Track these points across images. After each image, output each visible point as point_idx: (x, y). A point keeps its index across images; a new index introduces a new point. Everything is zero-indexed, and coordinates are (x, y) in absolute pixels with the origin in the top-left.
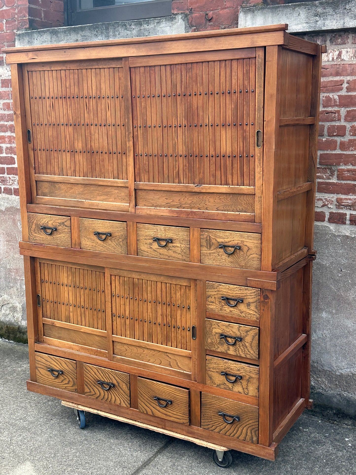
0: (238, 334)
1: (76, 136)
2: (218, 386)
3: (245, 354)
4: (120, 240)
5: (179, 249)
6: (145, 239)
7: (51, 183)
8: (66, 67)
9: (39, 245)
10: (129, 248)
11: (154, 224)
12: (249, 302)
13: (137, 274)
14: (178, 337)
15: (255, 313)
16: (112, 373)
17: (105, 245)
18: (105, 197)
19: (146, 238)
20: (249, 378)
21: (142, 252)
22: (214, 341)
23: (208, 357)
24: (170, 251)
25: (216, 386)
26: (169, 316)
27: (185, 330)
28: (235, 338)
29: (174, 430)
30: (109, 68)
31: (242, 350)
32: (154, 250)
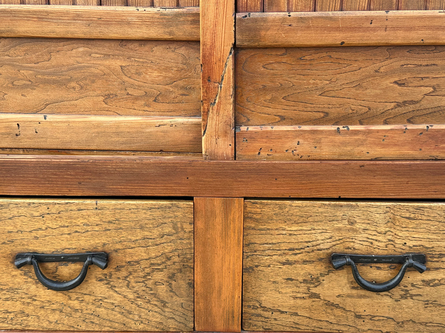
4: (159, 276)
6: (288, 263)
10: (200, 306)
11: (340, 199)
17: (75, 304)
18: (53, 94)
19: (291, 258)
21: (266, 314)
24: (410, 302)
32: (330, 305)
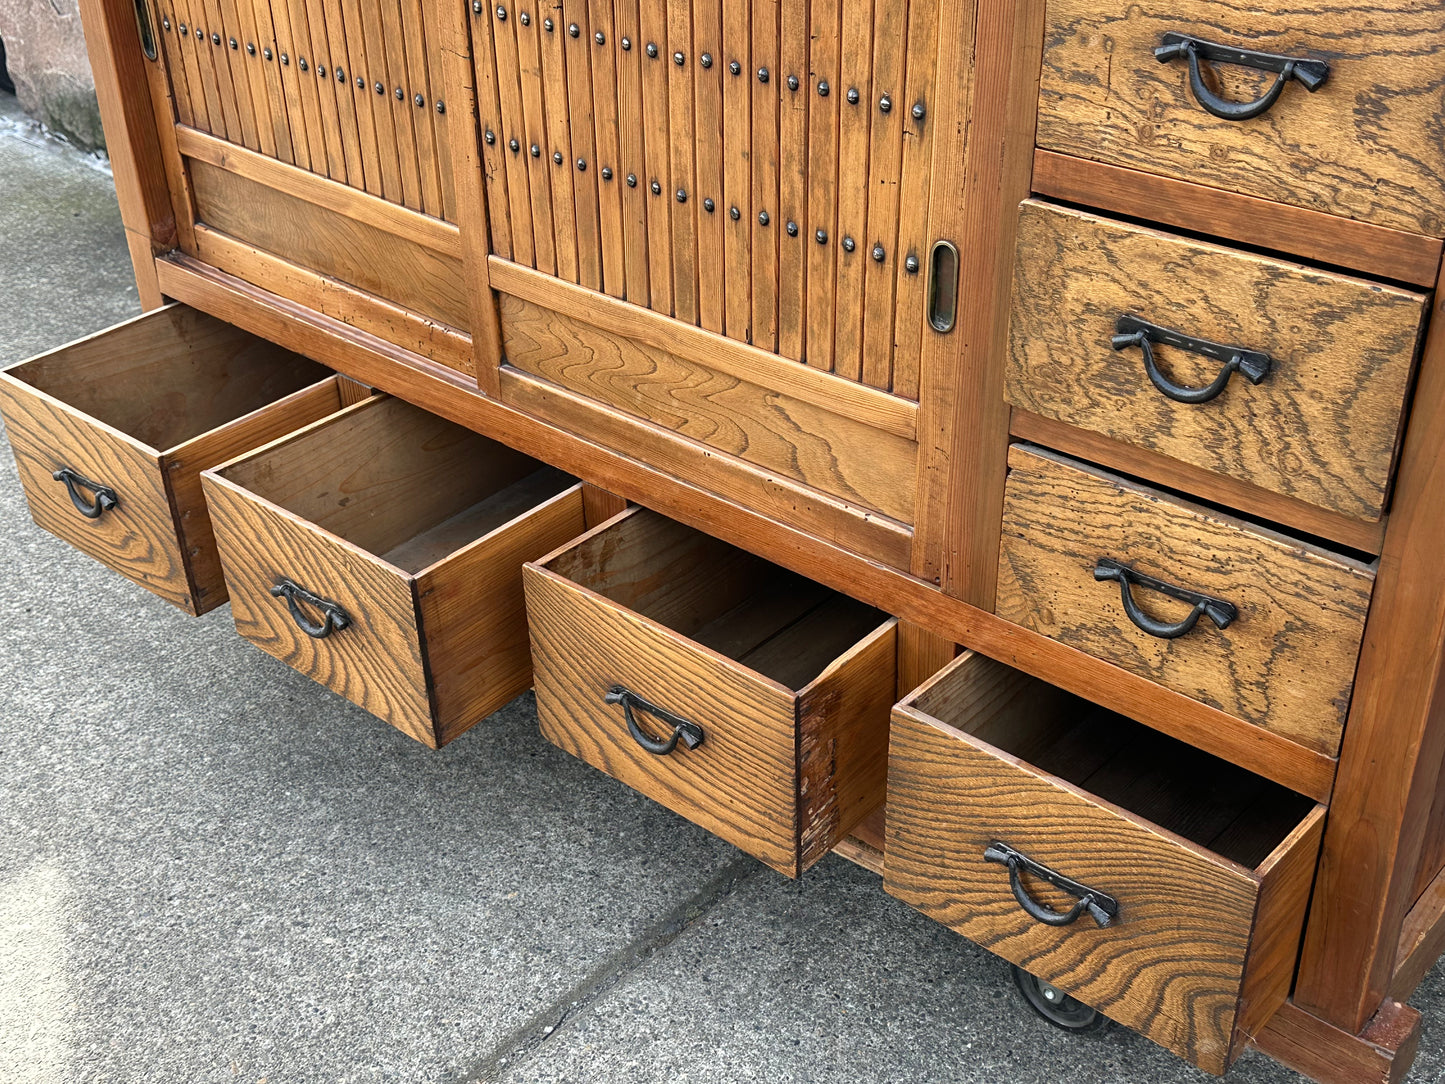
0: (1252, 328)
3: (1282, 469)
12: (1379, 89)
14: (845, 310)
15: (1414, 180)
20: (1290, 627)
22: (1065, 360)
23: (1017, 456)
25: (1056, 631)
26: (796, 168)
27: (889, 265)
28: (1219, 354)
31: (1266, 443)
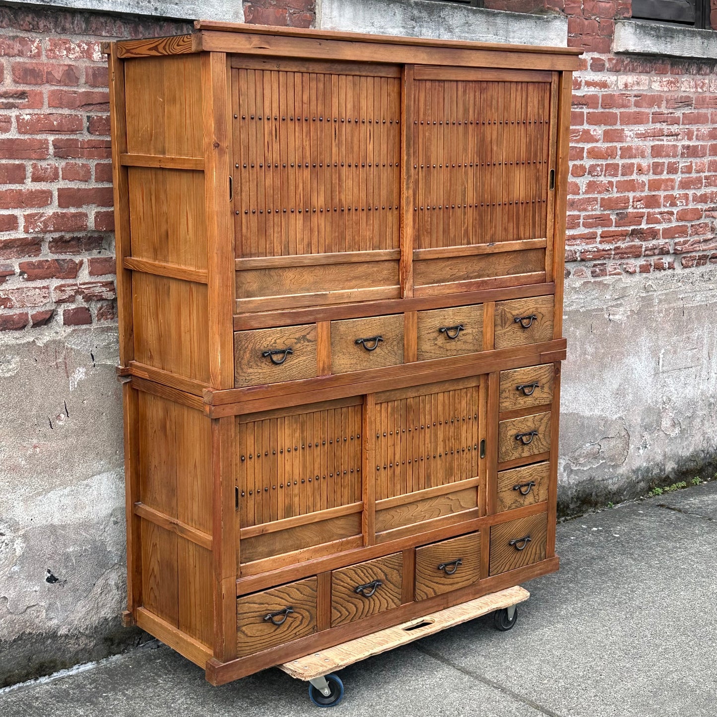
0: (533, 427)
1: (315, 185)
2: (509, 507)
3: (538, 449)
4: (395, 343)
5: (471, 337)
6: (429, 333)
7: (263, 272)
8: (308, 69)
9: (257, 388)
10: (406, 354)
11: (441, 308)
12: (543, 384)
13: (414, 389)
14: (463, 465)
15: (548, 396)
16: (377, 564)
17: (371, 357)
18: (358, 282)
19: (430, 331)
20: (541, 479)
21: (423, 354)
22: (508, 448)
23: (500, 475)
24: (459, 343)
25: (507, 509)
26: (453, 438)
27: (471, 450)
28: (529, 434)
29: (458, 601)
30: (374, 77)
31: (536, 446)
32: (440, 347)
